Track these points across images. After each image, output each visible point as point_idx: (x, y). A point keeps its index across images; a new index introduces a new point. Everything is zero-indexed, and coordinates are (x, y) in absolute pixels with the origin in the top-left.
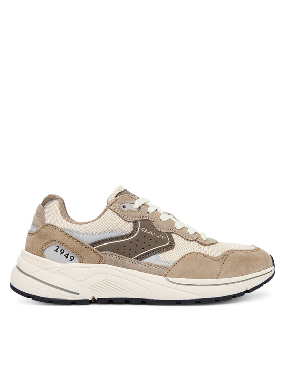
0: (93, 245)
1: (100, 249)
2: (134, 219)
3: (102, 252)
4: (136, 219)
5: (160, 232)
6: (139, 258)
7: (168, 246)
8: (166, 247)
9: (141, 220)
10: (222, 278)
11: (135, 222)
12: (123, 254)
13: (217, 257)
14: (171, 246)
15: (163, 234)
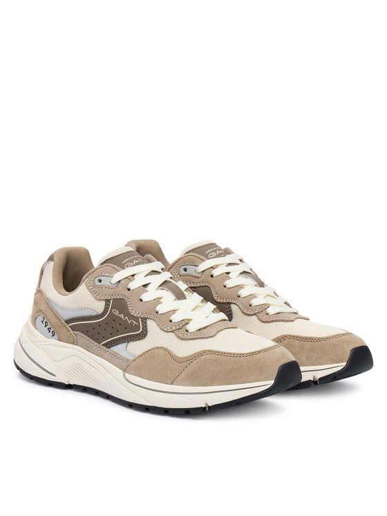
0: (68, 322)
1: (73, 328)
2: (106, 298)
3: (75, 332)
4: (109, 298)
5: (133, 316)
6: (108, 345)
7: (139, 334)
8: (136, 335)
9: (114, 299)
10: (178, 385)
11: (108, 301)
12: (92, 337)
13: (182, 358)
14: (143, 335)
15: (136, 319)
